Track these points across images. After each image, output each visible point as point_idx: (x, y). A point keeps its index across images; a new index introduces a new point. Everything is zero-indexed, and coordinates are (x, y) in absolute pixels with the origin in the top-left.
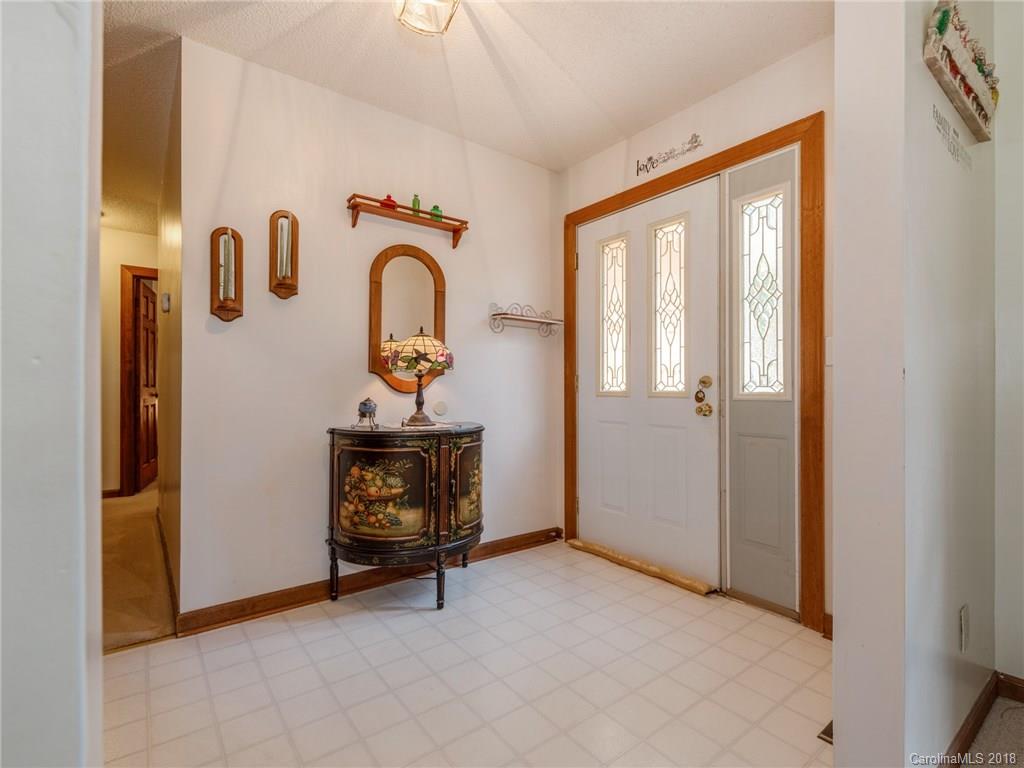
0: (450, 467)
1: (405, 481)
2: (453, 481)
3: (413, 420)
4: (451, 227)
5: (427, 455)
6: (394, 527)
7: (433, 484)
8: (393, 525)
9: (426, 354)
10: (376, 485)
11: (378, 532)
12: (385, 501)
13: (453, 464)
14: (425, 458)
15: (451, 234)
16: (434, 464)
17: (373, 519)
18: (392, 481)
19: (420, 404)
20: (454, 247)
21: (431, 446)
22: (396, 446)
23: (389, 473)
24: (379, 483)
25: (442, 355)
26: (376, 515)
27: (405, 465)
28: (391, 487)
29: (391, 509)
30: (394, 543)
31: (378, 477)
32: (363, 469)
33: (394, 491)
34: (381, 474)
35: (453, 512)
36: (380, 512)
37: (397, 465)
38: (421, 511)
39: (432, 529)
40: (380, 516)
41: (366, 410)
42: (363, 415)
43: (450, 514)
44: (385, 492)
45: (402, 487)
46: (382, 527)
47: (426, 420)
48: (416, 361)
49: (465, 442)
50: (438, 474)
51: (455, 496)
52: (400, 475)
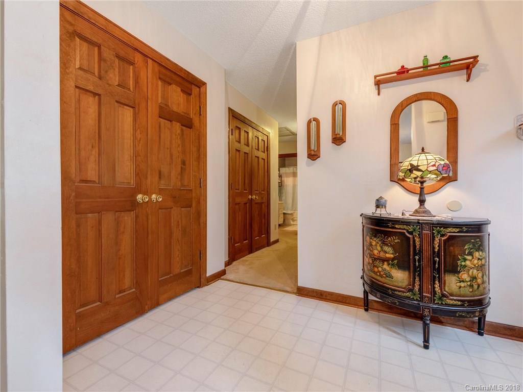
0: (434, 248)
1: (395, 251)
2: (437, 259)
3: (416, 212)
4: (465, 65)
5: (411, 236)
6: (388, 278)
7: (417, 257)
8: (387, 277)
9: (418, 166)
10: (377, 249)
11: (379, 278)
12: (383, 260)
13: (436, 246)
14: (409, 238)
15: (465, 71)
16: (418, 243)
17: (376, 269)
18: (386, 248)
19: (422, 202)
20: (468, 81)
21: (414, 230)
22: (388, 227)
23: (384, 243)
24: (379, 248)
25: (434, 165)
26: (378, 268)
27: (394, 240)
28: (386, 252)
29: (385, 266)
30: (388, 289)
31: (378, 245)
32: (371, 238)
33: (388, 255)
34: (380, 243)
35: (437, 282)
36: (380, 267)
37: (389, 239)
38: (407, 273)
39: (417, 288)
40: (380, 269)
41: (379, 204)
42: (377, 206)
43: (434, 283)
44: (382, 254)
45: (392, 254)
46: (381, 276)
47: (427, 212)
48: (411, 171)
49: (450, 231)
50: (421, 251)
51: (439, 271)
52: (391, 246)
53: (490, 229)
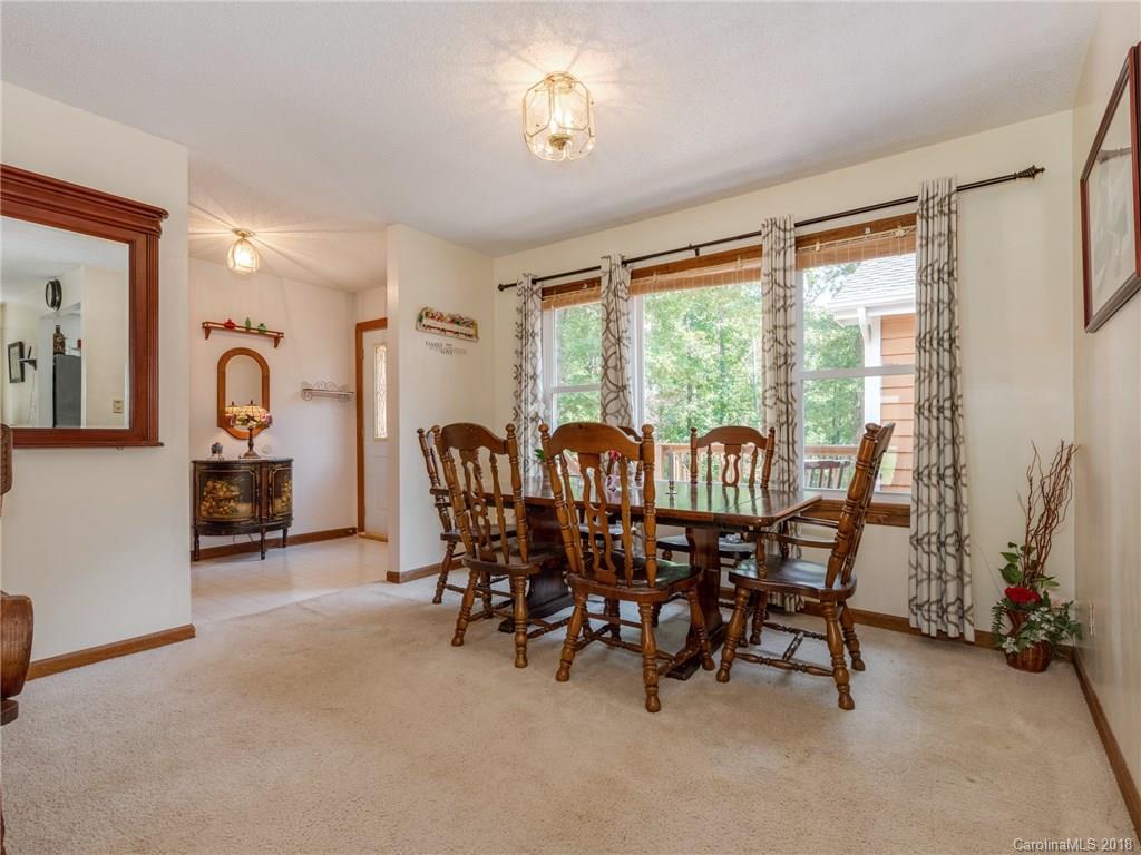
0: (268, 481)
1: (241, 488)
2: (270, 489)
3: (247, 455)
4: (273, 336)
5: (254, 474)
6: (234, 513)
7: (258, 490)
9: (254, 417)
10: (223, 491)
11: (224, 516)
12: (229, 499)
13: (270, 479)
15: (273, 339)
16: (258, 479)
17: (221, 510)
18: (233, 488)
19: (251, 446)
20: (275, 348)
21: (257, 469)
22: (235, 469)
23: (231, 484)
24: (225, 489)
25: (265, 417)
26: (223, 507)
27: (240, 479)
28: (232, 491)
29: (232, 504)
30: (234, 522)
31: (224, 486)
32: (215, 482)
33: (234, 494)
34: (226, 484)
35: (270, 506)
36: (226, 506)
37: (237, 479)
38: (250, 504)
39: (257, 515)
40: (226, 508)
41: (216, 449)
42: (214, 452)
43: (268, 507)
44: (228, 494)
45: (239, 491)
46: (227, 514)
47: (255, 455)
48: (248, 421)
49: (278, 467)
50: (261, 484)
51: (271, 497)
52: (238, 485)
53: (293, 463)
